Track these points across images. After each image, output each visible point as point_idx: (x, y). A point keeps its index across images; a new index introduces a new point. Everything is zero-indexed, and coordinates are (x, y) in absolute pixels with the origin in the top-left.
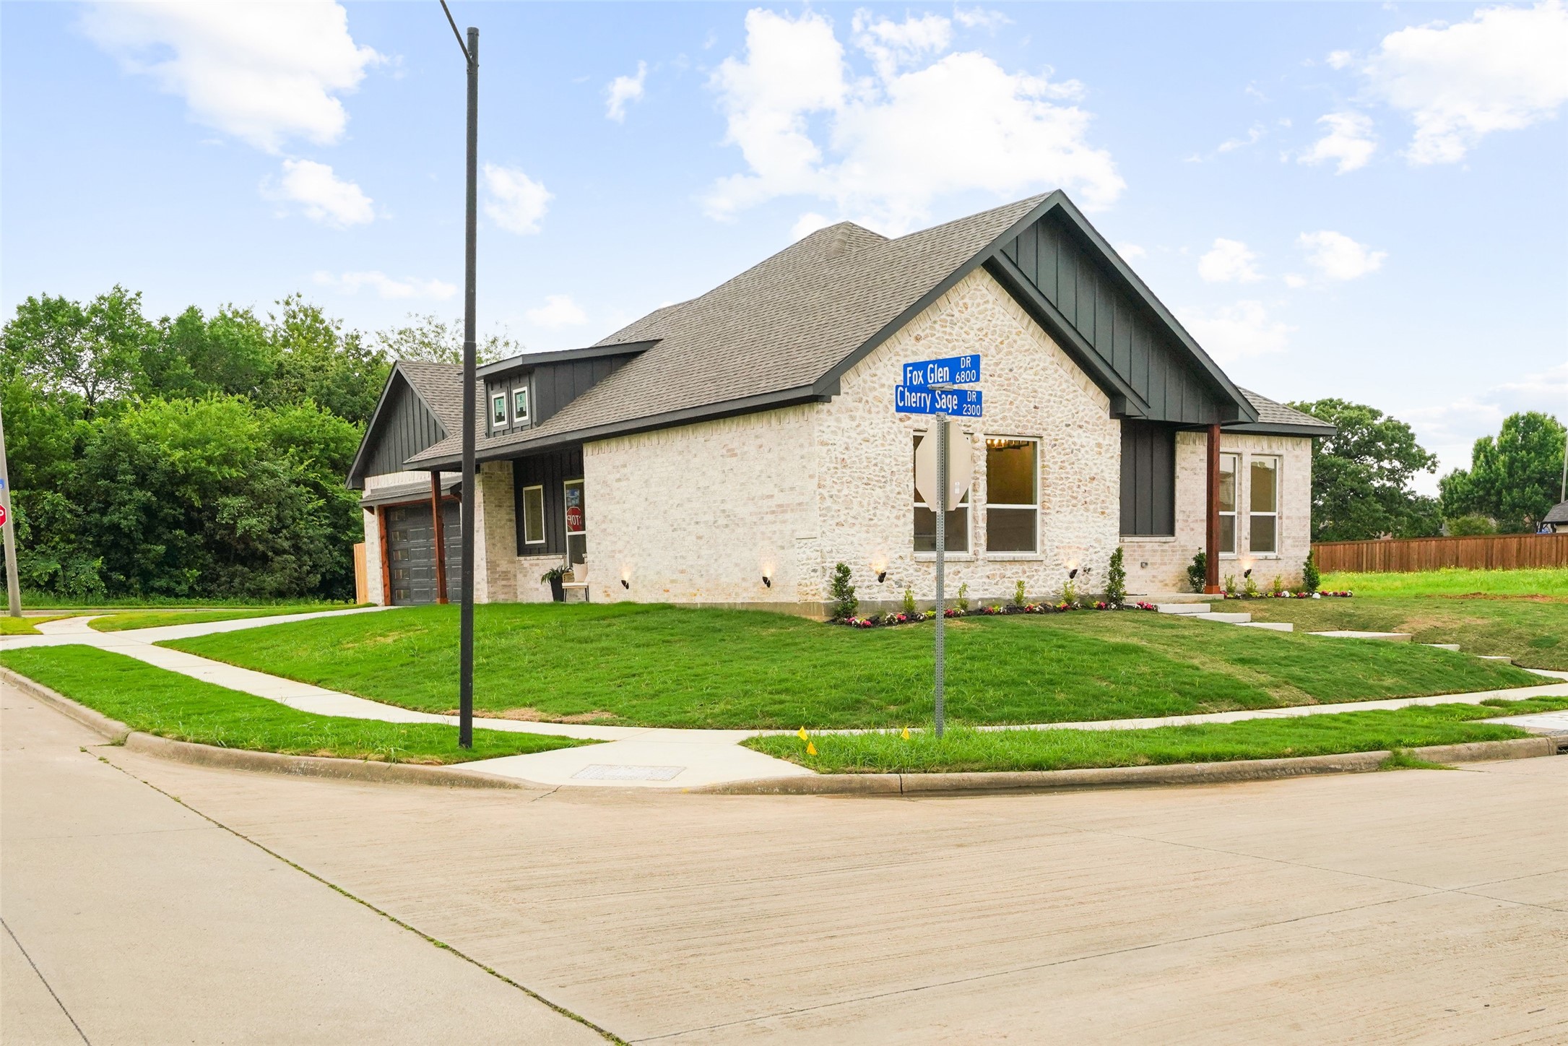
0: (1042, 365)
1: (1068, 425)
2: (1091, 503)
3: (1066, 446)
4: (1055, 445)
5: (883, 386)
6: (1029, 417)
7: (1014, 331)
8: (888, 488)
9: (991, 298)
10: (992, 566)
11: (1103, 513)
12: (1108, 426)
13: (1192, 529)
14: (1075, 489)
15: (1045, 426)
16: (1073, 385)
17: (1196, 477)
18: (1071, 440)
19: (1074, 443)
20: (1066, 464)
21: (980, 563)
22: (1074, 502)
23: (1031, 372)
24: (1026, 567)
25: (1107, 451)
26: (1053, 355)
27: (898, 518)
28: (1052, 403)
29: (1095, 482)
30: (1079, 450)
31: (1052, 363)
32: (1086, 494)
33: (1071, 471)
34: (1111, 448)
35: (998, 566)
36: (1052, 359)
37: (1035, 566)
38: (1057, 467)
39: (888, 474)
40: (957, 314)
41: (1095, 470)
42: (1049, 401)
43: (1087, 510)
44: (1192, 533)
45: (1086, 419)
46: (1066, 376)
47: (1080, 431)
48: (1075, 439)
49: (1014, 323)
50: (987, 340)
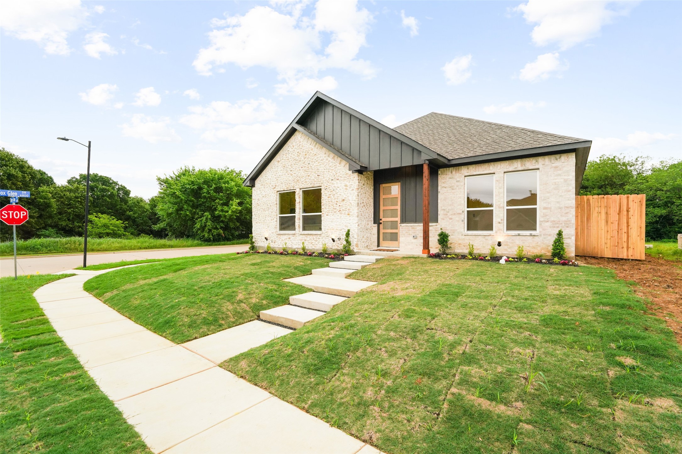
0: (321, 158)
1: (332, 180)
2: (343, 210)
3: (331, 188)
4: (326, 189)
5: (268, 179)
6: (316, 180)
7: (310, 149)
8: (269, 211)
9: (302, 140)
10: (302, 236)
11: (348, 214)
12: (352, 177)
13: (451, 219)
14: (335, 205)
15: (322, 182)
16: (334, 163)
17: (454, 191)
18: (333, 185)
19: (334, 187)
20: (331, 196)
21: (297, 235)
22: (335, 210)
23: (317, 162)
24: (314, 237)
25: (350, 187)
26: (325, 154)
27: (272, 220)
28: (325, 172)
29: (345, 201)
30: (337, 189)
31: (325, 157)
32: (341, 207)
33: (334, 198)
34: (352, 186)
35: (304, 236)
36: (325, 155)
37: (318, 237)
38: (327, 197)
39: (269, 206)
40: (290, 150)
41: (345, 196)
42: (324, 172)
43: (341, 214)
44: (451, 221)
45: (341, 176)
46: (331, 160)
47: (338, 181)
48: (335, 185)
49: (311, 146)
50: (300, 155)
